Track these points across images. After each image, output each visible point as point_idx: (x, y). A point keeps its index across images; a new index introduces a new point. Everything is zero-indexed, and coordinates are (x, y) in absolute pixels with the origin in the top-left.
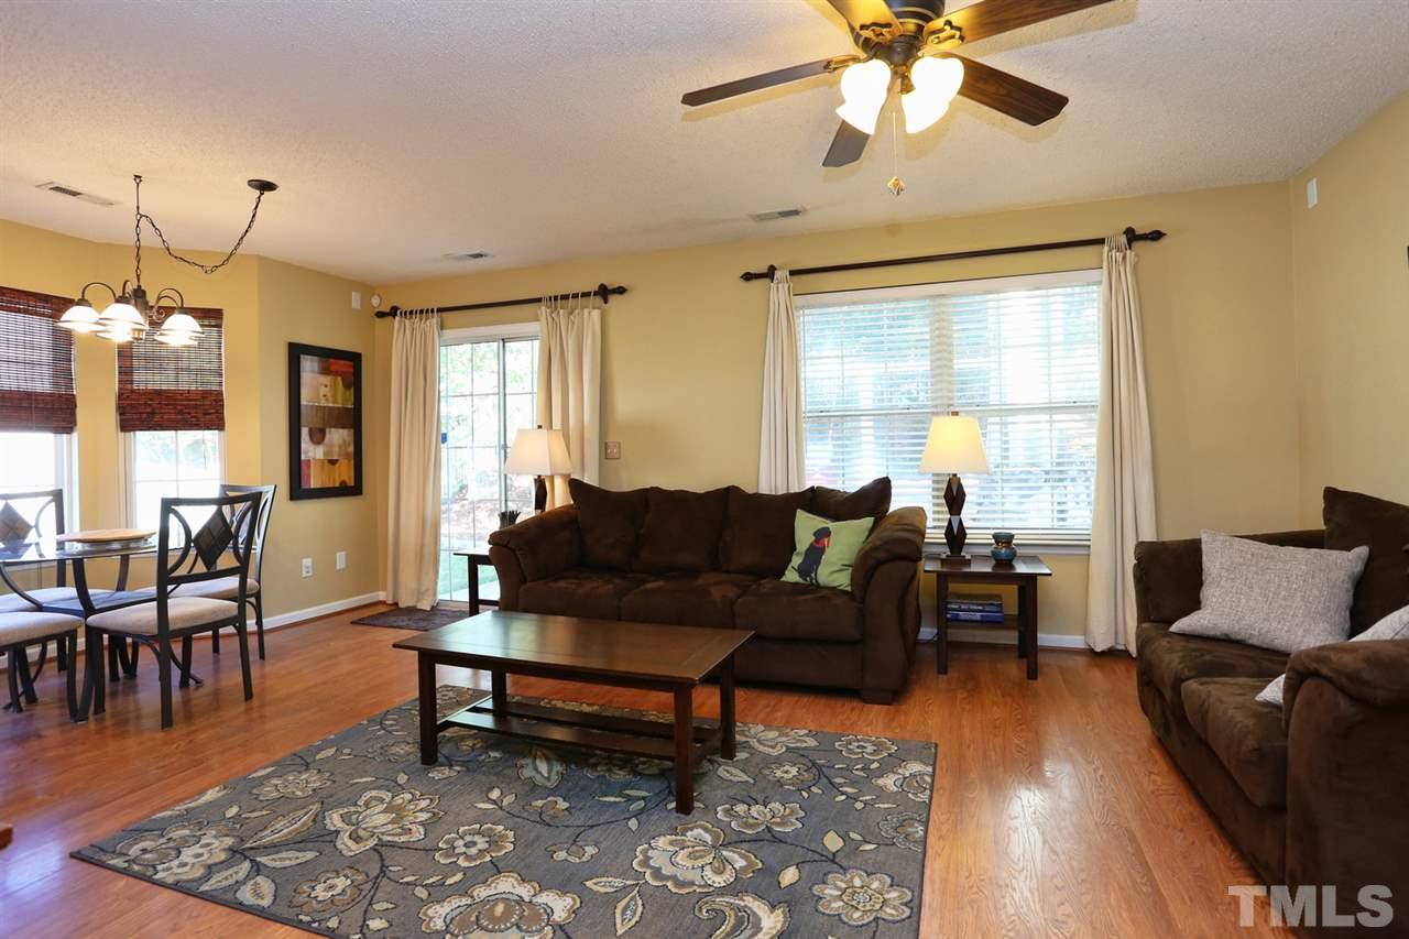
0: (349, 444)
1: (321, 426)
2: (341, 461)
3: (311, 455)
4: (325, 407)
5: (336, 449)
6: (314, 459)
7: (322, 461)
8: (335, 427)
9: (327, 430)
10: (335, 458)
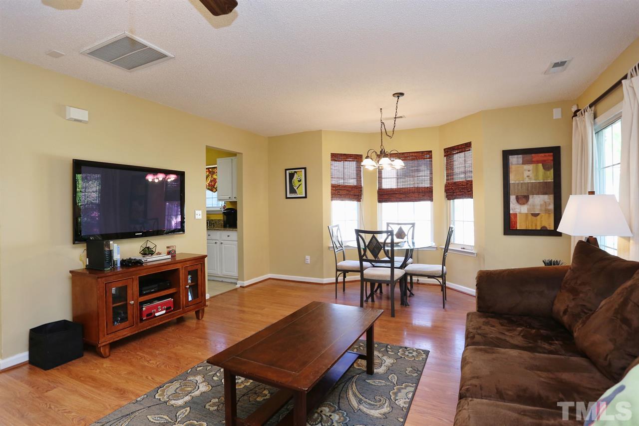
0: (549, 204)
1: (526, 194)
2: (542, 214)
3: (517, 211)
4: (528, 183)
5: (539, 207)
6: (520, 213)
7: (527, 214)
8: (538, 194)
9: (531, 197)
10: (537, 212)
